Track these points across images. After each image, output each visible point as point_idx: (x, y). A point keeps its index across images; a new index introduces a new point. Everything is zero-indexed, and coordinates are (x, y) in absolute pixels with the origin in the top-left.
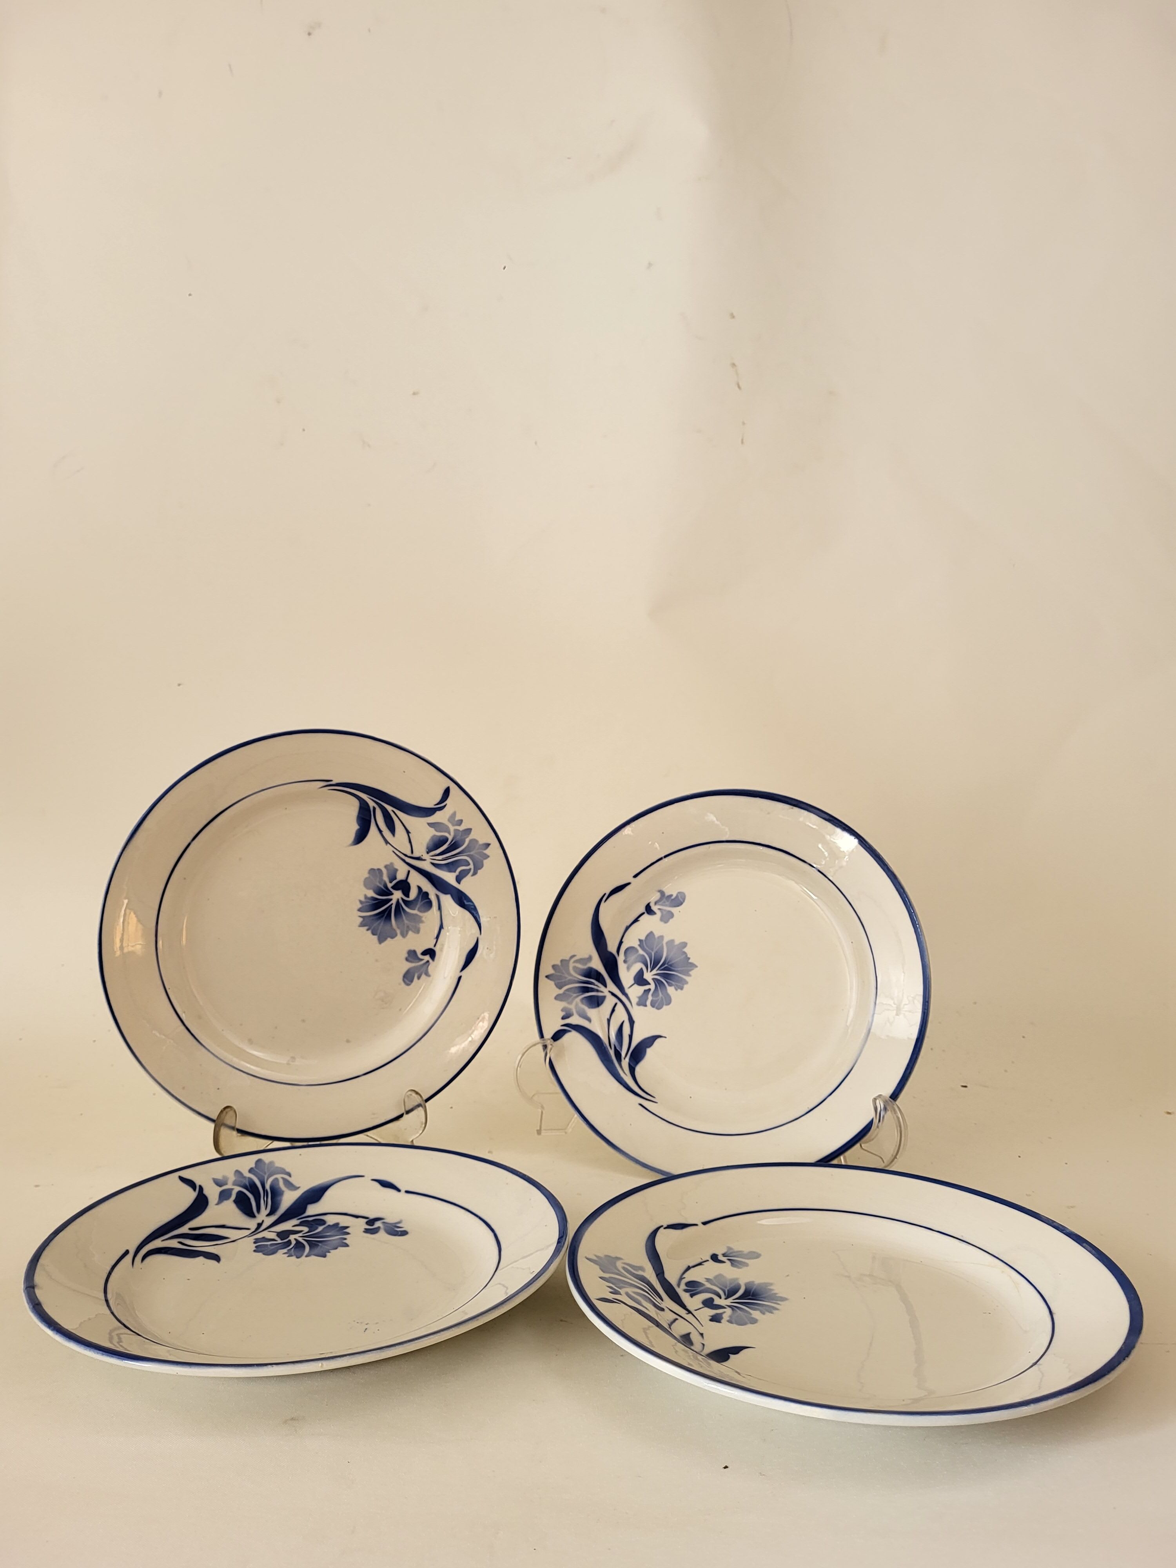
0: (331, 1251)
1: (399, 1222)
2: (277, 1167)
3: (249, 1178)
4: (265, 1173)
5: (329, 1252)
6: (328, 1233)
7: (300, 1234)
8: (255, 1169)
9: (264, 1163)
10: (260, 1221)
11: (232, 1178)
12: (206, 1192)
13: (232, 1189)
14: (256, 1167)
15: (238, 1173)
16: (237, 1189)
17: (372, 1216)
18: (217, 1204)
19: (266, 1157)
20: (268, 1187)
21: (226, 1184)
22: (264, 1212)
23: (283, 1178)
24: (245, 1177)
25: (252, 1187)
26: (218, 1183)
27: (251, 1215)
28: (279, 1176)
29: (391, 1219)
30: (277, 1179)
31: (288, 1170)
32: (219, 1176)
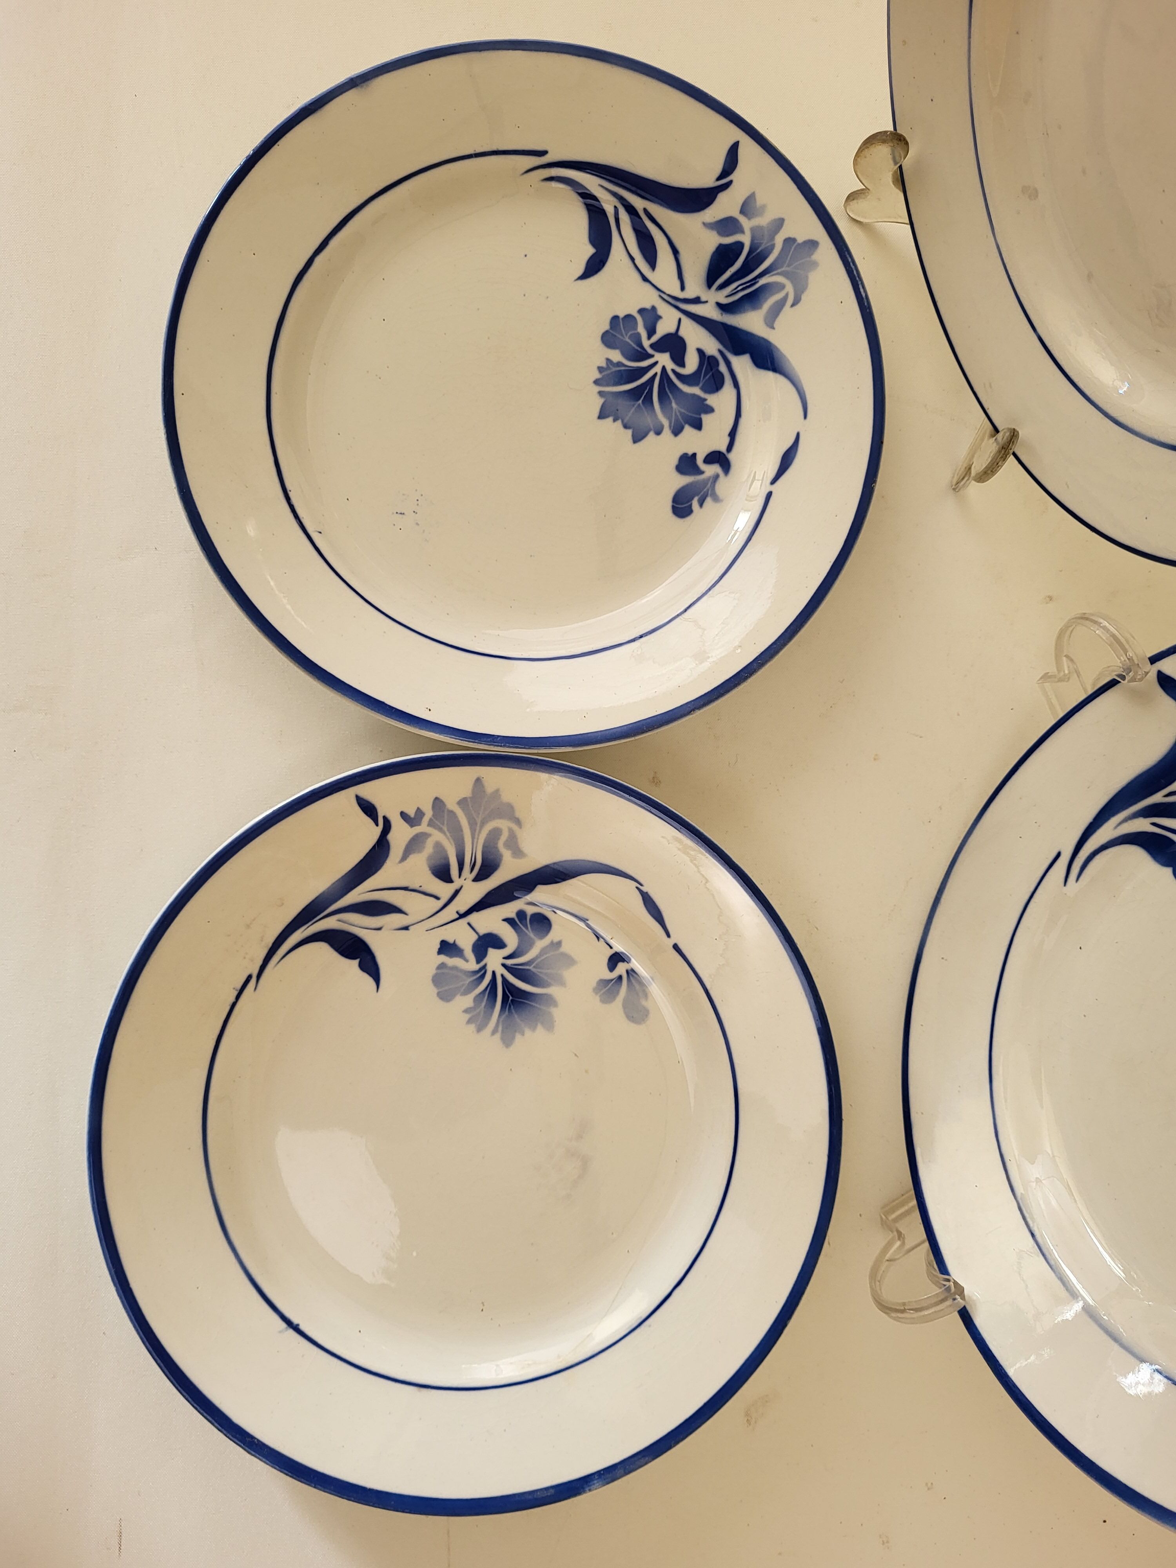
0: (619, 422)
1: (716, 499)
2: (807, 277)
3: (773, 247)
4: (788, 266)
5: (614, 421)
6: (677, 403)
7: (670, 365)
8: (796, 244)
9: (810, 255)
10: (703, 299)
11: (762, 221)
12: (722, 197)
13: (743, 232)
14: (799, 244)
15: (779, 223)
16: (746, 239)
17: (731, 456)
18: (704, 224)
19: (827, 251)
20: (762, 281)
21: (749, 219)
22: (722, 297)
23: (787, 295)
24: (772, 238)
25: (756, 258)
26: (747, 208)
27: (710, 280)
28: (789, 288)
29: (723, 486)
30: (783, 287)
31: (804, 297)
32: (760, 200)
